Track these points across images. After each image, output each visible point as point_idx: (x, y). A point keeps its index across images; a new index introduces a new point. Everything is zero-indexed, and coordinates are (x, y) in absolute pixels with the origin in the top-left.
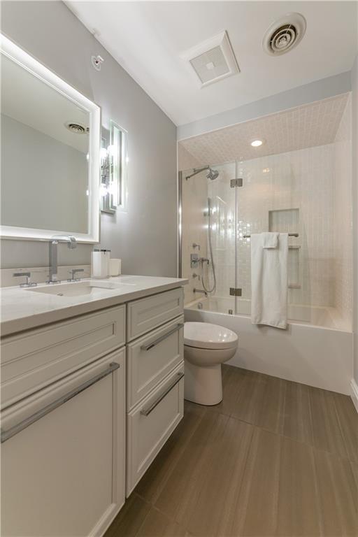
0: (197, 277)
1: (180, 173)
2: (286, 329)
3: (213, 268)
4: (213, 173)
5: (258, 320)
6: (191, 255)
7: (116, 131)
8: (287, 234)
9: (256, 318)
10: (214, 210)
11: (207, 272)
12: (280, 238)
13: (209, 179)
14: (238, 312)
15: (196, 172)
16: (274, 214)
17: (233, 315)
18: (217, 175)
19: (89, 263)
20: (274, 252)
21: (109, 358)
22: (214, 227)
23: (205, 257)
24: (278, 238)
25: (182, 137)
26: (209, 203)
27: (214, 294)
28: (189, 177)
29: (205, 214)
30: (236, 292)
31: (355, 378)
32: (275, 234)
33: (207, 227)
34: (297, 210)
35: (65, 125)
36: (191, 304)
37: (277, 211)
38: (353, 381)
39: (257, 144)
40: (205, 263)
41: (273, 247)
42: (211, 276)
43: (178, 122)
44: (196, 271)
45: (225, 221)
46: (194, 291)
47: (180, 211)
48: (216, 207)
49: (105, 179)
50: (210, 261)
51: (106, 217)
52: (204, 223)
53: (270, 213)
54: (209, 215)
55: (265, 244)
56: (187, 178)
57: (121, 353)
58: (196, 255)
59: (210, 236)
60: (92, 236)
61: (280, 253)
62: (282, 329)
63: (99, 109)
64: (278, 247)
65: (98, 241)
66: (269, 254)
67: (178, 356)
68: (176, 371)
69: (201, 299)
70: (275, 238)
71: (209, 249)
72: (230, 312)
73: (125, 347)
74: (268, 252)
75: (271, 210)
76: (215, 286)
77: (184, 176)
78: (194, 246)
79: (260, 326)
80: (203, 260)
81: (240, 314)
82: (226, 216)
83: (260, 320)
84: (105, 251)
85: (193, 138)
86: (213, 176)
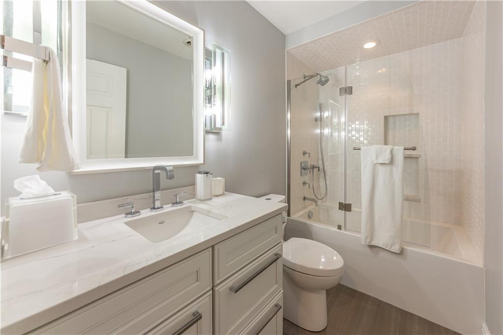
0: (307, 185)
1: (289, 82)
2: (401, 253)
3: (325, 175)
4: (323, 79)
5: (368, 241)
6: (301, 163)
7: (219, 52)
8: (403, 148)
9: (366, 238)
10: (326, 114)
11: (318, 179)
12: (395, 152)
13: (320, 85)
14: (347, 228)
15: (307, 78)
16: (391, 120)
17: (342, 231)
18: (327, 81)
19: (193, 184)
20: (388, 168)
21: (192, 307)
22: (326, 131)
23: (316, 165)
24: (392, 151)
25: (291, 46)
26: (321, 108)
27: (325, 201)
28: (298, 85)
29: (316, 120)
30: (345, 207)
31: (487, 322)
32: (388, 148)
33: (318, 131)
34: (418, 114)
35: (183, 42)
36: (301, 213)
37: (394, 116)
38: (484, 325)
39: (370, 45)
40: (316, 170)
41: (386, 162)
42: (322, 184)
43: (286, 30)
44: (307, 179)
45: (339, 123)
46: (304, 199)
47: (289, 116)
48: (329, 111)
49: (209, 99)
50: (321, 167)
51: (211, 137)
52: (316, 127)
53: (386, 118)
54: (320, 120)
55: (377, 158)
56: (296, 86)
57: (207, 298)
58: (306, 162)
59: (321, 141)
60: (197, 158)
61: (394, 169)
62: (397, 253)
63: (203, 32)
64: (392, 162)
65: (203, 162)
66: (381, 171)
67: (277, 285)
68: (274, 302)
69: (311, 207)
70: (388, 151)
71: (320, 155)
72: (340, 227)
73: (211, 291)
74: (380, 168)
75: (387, 115)
76: (326, 194)
77: (293, 84)
78: (304, 153)
79: (372, 247)
80: (313, 167)
81: (350, 230)
82: (339, 119)
83: (371, 241)
84: (207, 173)
85: (301, 46)
86: (323, 83)
